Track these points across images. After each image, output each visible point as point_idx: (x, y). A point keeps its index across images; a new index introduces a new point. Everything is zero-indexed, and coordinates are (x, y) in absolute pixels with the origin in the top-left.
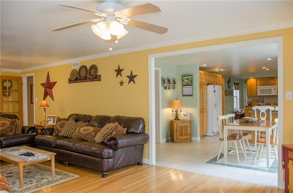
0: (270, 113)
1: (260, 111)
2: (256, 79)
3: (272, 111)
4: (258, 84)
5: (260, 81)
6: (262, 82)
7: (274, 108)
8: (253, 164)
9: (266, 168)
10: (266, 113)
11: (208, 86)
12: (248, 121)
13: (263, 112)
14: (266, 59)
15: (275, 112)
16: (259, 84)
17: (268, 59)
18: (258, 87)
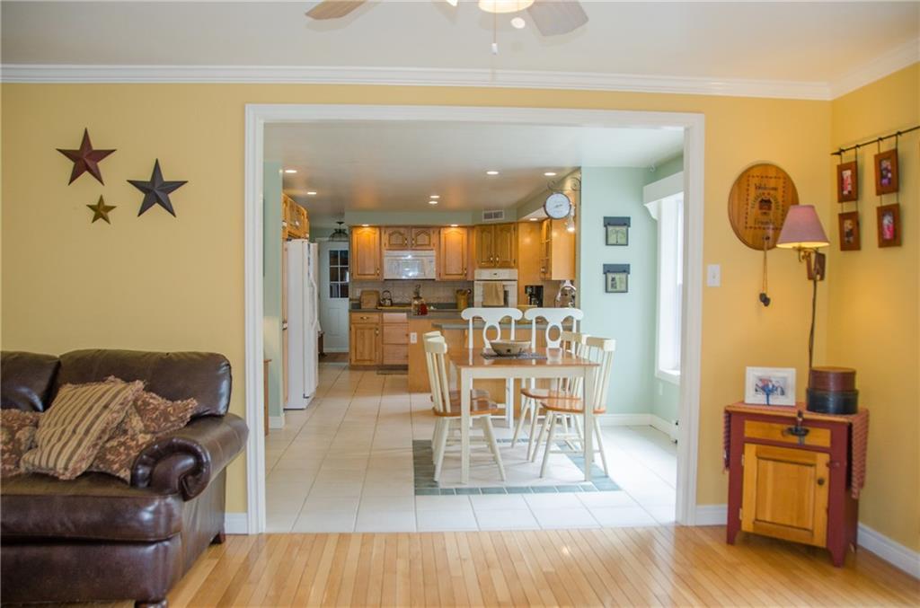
0: (510, 329)
1: (484, 323)
2: (377, 231)
3: (517, 322)
4: (383, 245)
5: (390, 235)
6: (396, 240)
7: (521, 313)
8: (541, 477)
9: (582, 481)
10: (501, 329)
11: (289, 242)
12: (509, 351)
13: (492, 324)
14: (485, 173)
15: (527, 326)
16: (387, 245)
17: (489, 173)
18: (385, 252)
